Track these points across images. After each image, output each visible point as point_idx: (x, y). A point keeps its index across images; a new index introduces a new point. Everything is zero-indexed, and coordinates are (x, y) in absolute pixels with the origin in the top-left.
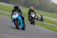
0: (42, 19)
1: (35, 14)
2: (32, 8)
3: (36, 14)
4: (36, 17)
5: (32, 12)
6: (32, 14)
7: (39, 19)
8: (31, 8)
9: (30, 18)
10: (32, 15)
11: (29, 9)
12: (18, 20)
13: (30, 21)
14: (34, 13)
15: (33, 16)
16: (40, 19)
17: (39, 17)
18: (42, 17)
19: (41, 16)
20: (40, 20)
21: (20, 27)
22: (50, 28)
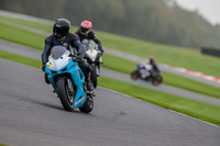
0: (154, 74)
1: (100, 48)
2: (87, 24)
6: (88, 47)
7: (145, 74)
8: (83, 24)
10: (88, 52)
14: (97, 42)
15: (93, 54)
16: (148, 74)
17: (144, 68)
18: (155, 68)
19: (152, 62)
20: (147, 79)
22: (166, 104)
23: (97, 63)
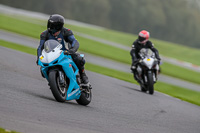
2: (145, 34)
3: (160, 56)
4: (157, 68)
5: (144, 50)
6: (145, 55)
8: (141, 34)
9: (139, 69)
10: (145, 60)
11: (135, 38)
12: (60, 68)
13: (139, 82)
21: (69, 95)
23: (154, 70)
